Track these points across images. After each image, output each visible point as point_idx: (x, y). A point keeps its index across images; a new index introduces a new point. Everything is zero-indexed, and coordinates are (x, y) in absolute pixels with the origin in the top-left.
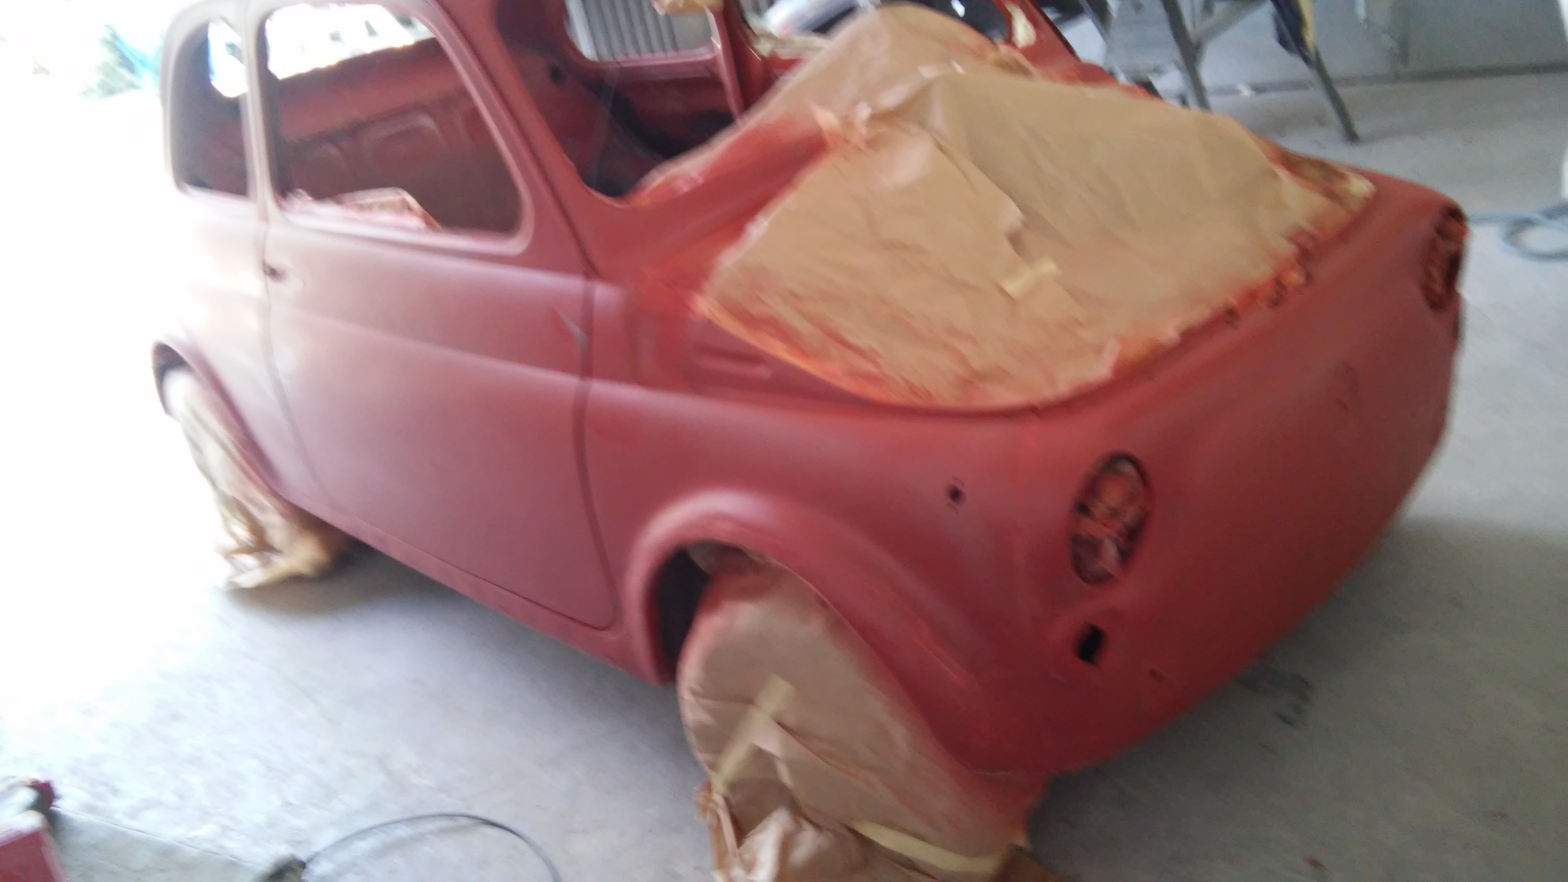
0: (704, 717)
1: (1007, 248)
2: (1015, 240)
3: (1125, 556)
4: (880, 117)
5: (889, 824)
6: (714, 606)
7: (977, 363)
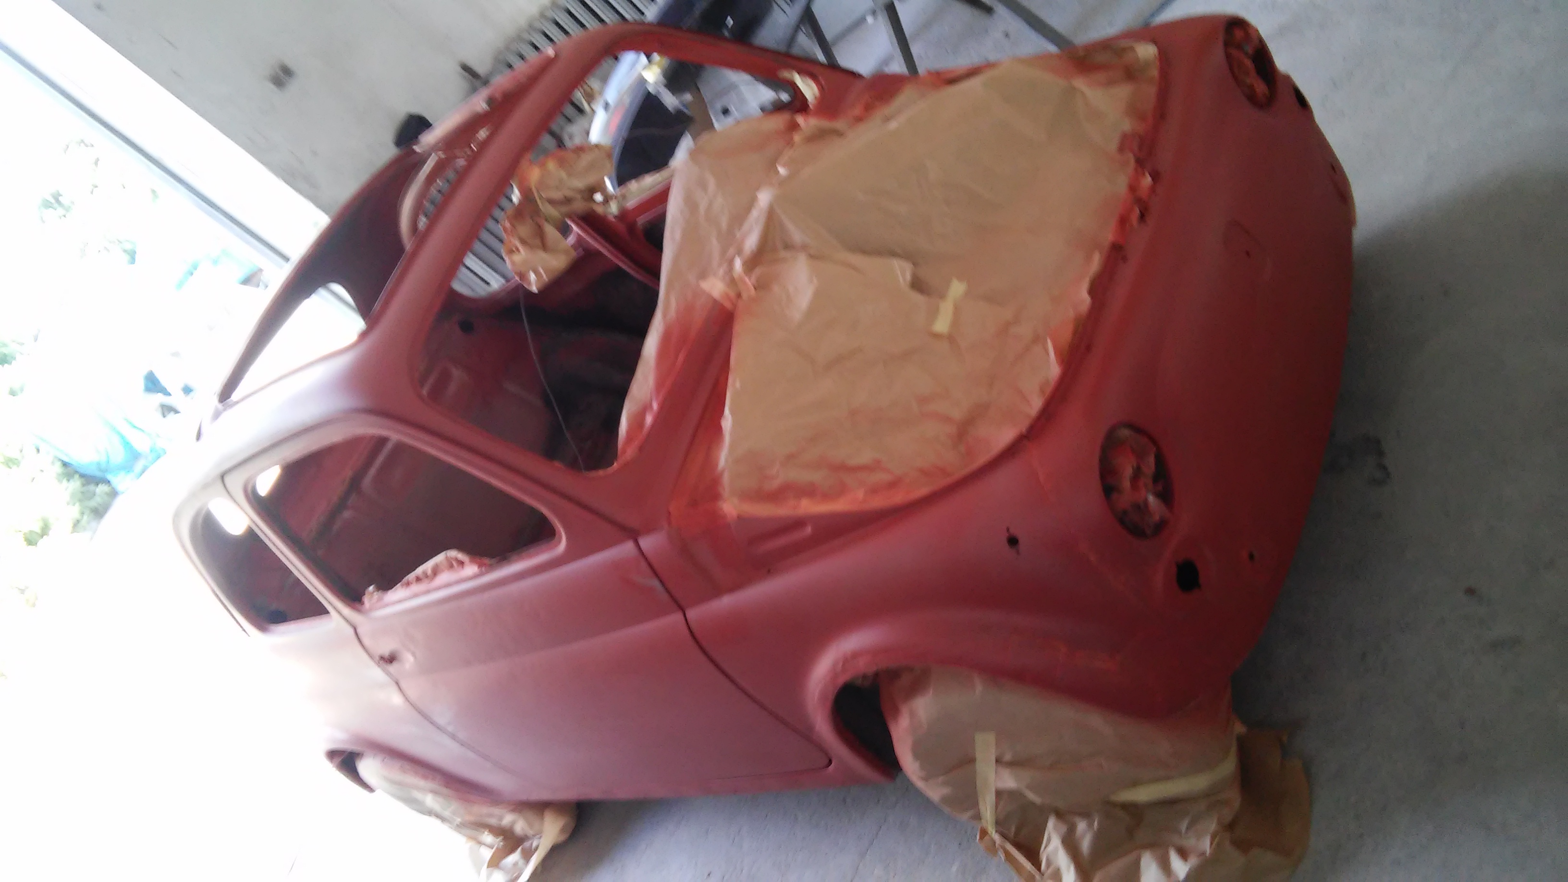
0: (946, 791)
1: (918, 298)
2: (918, 285)
3: (1166, 496)
4: (753, 262)
5: (1135, 784)
6: (896, 711)
7: (957, 414)
